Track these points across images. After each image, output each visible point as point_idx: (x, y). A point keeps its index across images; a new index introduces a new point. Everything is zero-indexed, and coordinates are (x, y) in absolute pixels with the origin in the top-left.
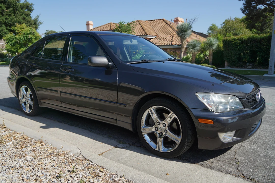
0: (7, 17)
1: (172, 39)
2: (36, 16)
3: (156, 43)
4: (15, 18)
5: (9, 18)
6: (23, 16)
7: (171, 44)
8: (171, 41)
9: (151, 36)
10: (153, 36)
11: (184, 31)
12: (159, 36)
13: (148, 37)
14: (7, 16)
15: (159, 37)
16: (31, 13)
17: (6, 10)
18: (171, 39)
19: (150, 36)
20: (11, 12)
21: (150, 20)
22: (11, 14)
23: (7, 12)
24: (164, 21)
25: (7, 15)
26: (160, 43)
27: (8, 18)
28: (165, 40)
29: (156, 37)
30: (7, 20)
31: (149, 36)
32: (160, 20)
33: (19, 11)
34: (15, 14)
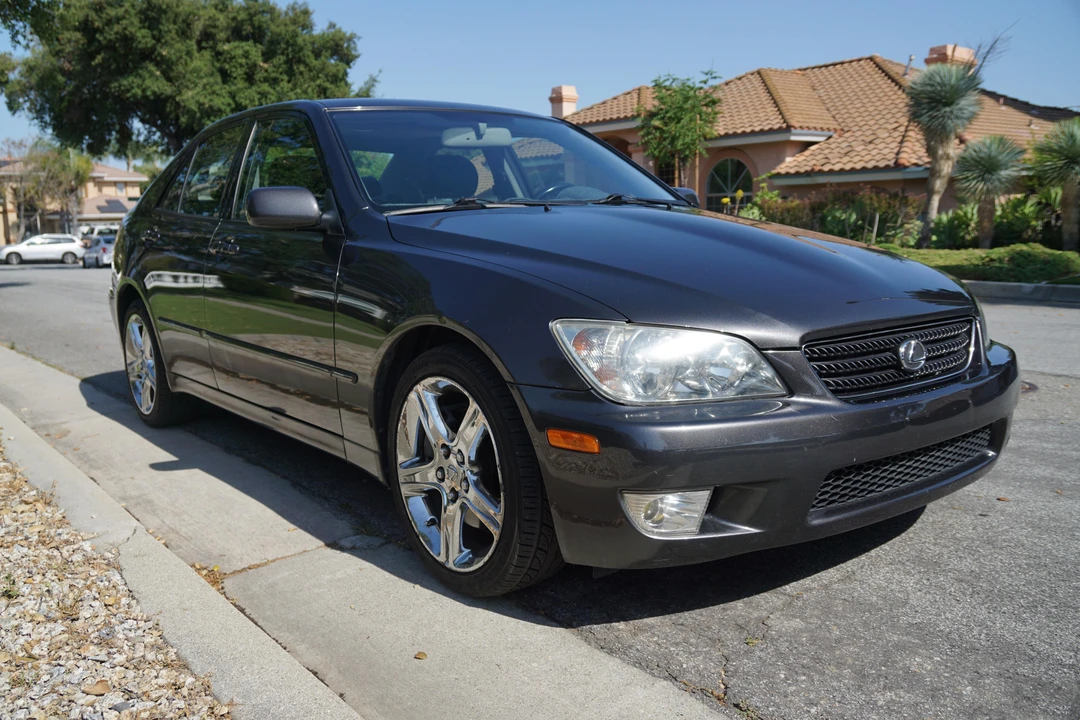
0: (265, 87)
1: (902, 142)
2: (367, 78)
3: (826, 161)
4: (292, 90)
5: (272, 91)
6: (318, 82)
7: (896, 163)
8: (896, 150)
9: (810, 132)
10: (819, 132)
11: (939, 102)
12: (846, 129)
13: (793, 138)
14: (267, 84)
15: (847, 135)
16: (349, 70)
17: (261, 64)
18: (899, 139)
19: (805, 131)
20: (281, 70)
21: (813, 65)
22: (278, 76)
23: (266, 71)
24: (877, 66)
25: (266, 80)
26: (846, 159)
27: (269, 93)
28: (871, 146)
29: (830, 137)
30: (266, 97)
31: (799, 131)
32: (859, 60)
33: (306, 65)
34: (291, 73)
